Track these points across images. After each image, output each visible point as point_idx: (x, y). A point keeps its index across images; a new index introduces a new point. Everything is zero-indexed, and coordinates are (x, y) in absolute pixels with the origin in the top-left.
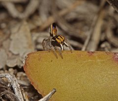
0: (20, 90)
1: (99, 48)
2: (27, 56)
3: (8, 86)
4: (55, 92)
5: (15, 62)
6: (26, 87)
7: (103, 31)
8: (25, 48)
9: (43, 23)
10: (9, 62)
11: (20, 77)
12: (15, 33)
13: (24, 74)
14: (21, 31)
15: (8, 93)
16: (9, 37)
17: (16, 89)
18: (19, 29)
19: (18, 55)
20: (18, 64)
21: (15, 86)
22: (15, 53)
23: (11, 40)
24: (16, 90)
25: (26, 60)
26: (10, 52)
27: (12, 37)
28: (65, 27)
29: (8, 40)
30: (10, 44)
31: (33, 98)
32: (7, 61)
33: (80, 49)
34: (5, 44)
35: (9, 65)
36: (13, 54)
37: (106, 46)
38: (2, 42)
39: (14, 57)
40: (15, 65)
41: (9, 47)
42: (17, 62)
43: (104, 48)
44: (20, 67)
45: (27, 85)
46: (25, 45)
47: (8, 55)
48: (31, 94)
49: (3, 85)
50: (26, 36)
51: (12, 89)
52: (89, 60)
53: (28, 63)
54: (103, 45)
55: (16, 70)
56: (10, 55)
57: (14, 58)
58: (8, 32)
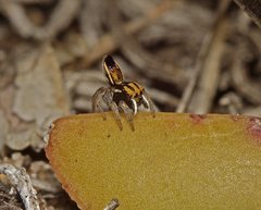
0: (37, 203)
1: (215, 106)
2: (53, 126)
3: (11, 192)
4: (117, 206)
5: (27, 137)
6: (51, 196)
7: (225, 68)
9: (90, 50)
10: (12, 139)
11: (38, 173)
12: (24, 74)
13: (47, 166)
14: (39, 69)
16: (11, 82)
18: (36, 63)
19: (33, 122)
20: (33, 144)
22: (27, 117)
23: (17, 88)
24: (28, 201)
25: (50, 134)
26: (14, 115)
27: (18, 81)
28: (139, 59)
29: (11, 89)
30: (13, 97)
32: (9, 137)
33: (173, 109)
35: (13, 146)
36: (21, 121)
37: (232, 103)
39: (23, 126)
40: (26, 145)
41: (12, 105)
42: (30, 139)
43: (226, 107)
44: (38, 151)
45: (54, 190)
46: (49, 100)
47: (10, 122)
50: (52, 80)
51: (20, 201)
52: (194, 135)
53: (55, 141)
54: (225, 101)
55: (28, 157)
56: (15, 122)
58: (10, 71)
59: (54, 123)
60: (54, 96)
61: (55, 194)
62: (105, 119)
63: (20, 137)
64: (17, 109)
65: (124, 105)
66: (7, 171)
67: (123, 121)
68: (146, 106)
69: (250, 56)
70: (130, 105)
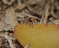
2: (15, 27)
3: (6, 41)
5: (9, 28)
8: (12, 21)
10: (5, 28)
12: (7, 14)
14: (10, 12)
15: (6, 45)
16: (4, 16)
17: (10, 43)
18: (9, 11)
20: (10, 30)
21: (10, 41)
23: (6, 17)
25: (15, 28)
26: (5, 23)
27: (6, 15)
28: (31, 9)
29: (4, 17)
30: (5, 19)
31: (17, 46)
32: (4, 28)
34: (3, 19)
36: (7, 24)
38: (1, 18)
40: (8, 30)
41: (5, 21)
42: (9, 29)
44: (11, 31)
46: (13, 19)
47: (4, 24)
48: (17, 44)
49: (4, 41)
50: (13, 15)
53: (16, 30)
54: (50, 19)
56: (5, 24)
57: (8, 26)
58: (4, 13)
59: (15, 26)
60: (14, 18)
61: (15, 41)
62: (26, 25)
63: (7, 28)
64: (6, 22)
65: (31, 22)
66: (5, 36)
67: (30, 26)
68: (35, 22)
69: (55, 8)
70: (32, 22)
